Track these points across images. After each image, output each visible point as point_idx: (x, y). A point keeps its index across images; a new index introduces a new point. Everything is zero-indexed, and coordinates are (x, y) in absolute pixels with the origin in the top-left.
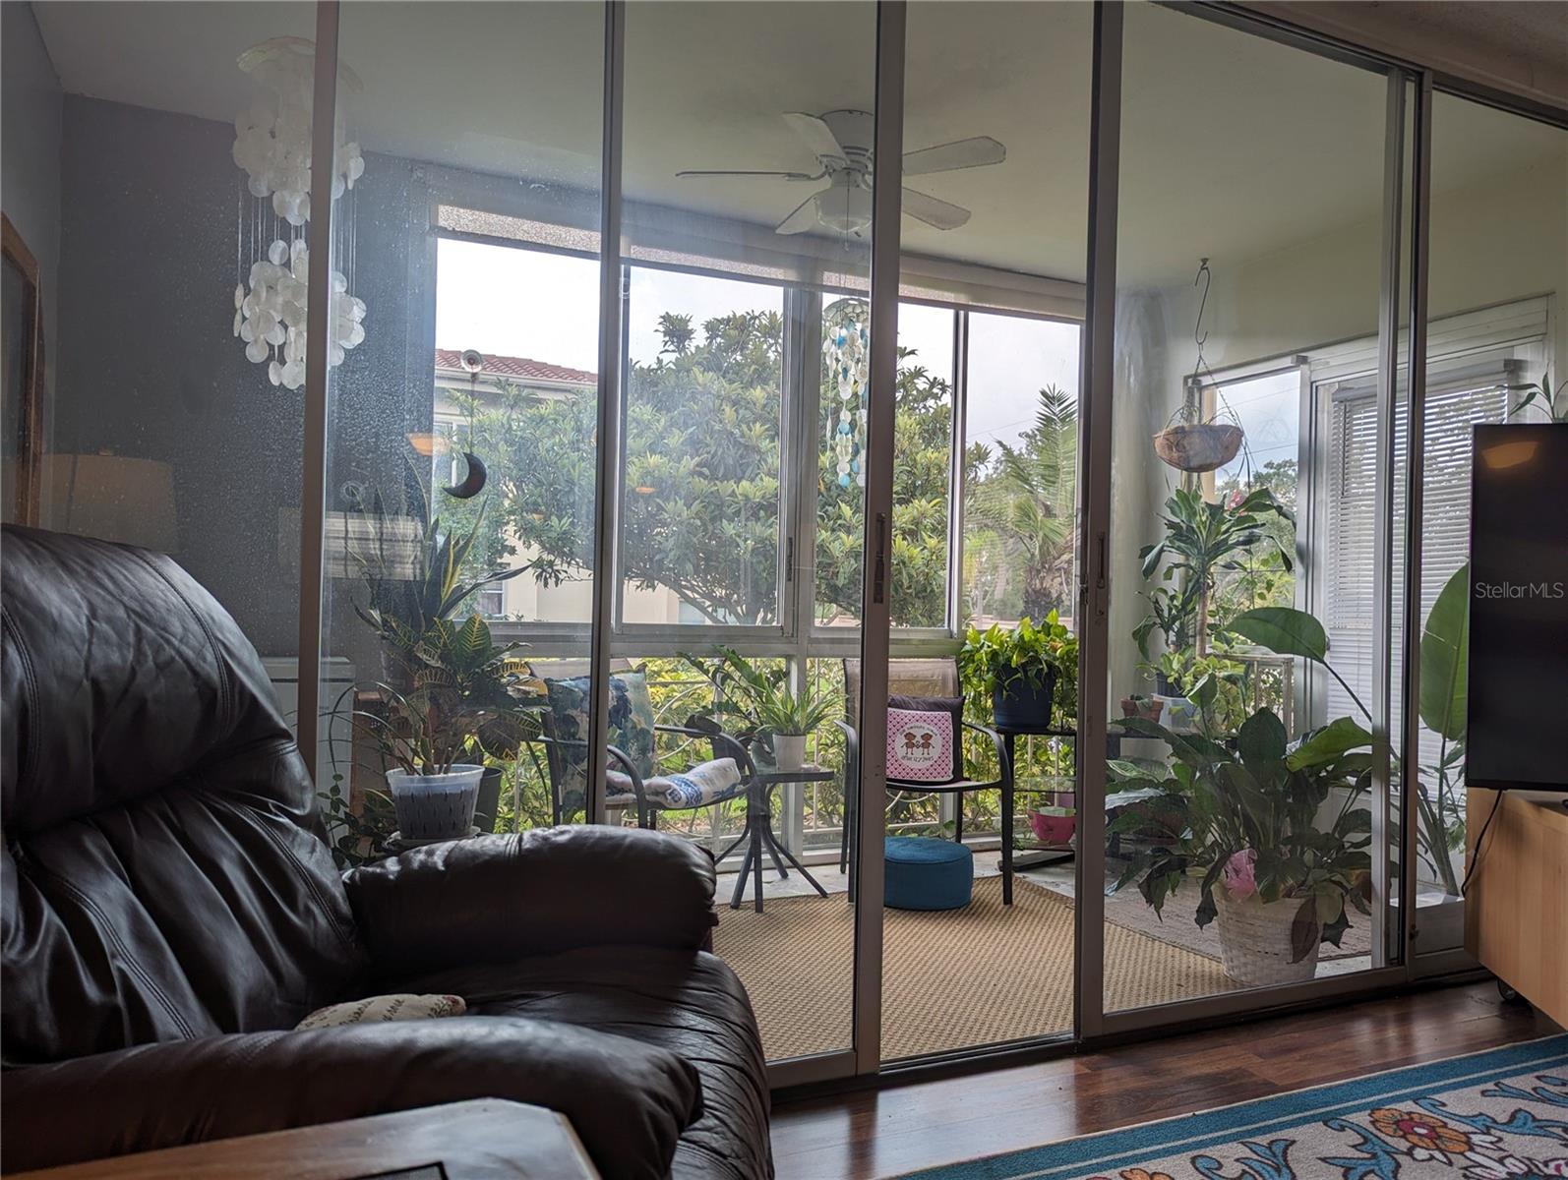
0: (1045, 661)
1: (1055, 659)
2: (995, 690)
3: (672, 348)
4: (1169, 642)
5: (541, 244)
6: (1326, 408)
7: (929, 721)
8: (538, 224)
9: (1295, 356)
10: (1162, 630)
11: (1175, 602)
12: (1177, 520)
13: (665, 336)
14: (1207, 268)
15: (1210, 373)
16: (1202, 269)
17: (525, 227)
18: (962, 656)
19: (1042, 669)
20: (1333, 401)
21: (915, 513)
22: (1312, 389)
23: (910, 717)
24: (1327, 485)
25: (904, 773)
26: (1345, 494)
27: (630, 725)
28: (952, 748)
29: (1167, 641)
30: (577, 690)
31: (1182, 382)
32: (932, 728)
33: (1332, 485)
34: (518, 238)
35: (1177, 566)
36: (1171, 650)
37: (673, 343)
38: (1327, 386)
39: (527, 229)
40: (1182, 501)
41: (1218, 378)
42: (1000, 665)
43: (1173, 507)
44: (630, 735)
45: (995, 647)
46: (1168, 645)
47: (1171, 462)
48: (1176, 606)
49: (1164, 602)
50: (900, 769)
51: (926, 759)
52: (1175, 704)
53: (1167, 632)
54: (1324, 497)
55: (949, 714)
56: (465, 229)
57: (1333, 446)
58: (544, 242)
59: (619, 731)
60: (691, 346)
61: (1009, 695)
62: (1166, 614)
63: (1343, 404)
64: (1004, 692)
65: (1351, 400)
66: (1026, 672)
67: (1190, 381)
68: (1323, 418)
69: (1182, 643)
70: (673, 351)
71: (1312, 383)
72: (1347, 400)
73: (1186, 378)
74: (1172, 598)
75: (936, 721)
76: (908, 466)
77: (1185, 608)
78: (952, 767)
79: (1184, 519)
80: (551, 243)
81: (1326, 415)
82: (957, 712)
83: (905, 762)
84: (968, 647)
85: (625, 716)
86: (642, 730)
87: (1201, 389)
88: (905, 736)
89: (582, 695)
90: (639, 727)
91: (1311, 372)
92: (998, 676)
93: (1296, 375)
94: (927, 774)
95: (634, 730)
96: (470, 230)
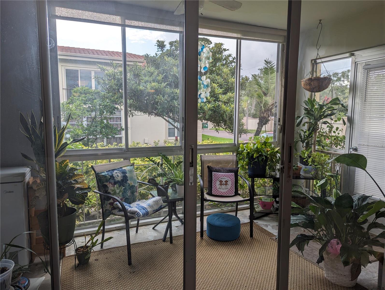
0: (265, 156)
1: (268, 154)
2: (249, 164)
3: (160, 50)
4: (304, 146)
5: (92, 20)
6: (360, 71)
7: (227, 176)
8: (90, 13)
9: (350, 53)
10: (301, 143)
11: (306, 134)
12: (307, 107)
13: (158, 47)
14: (321, 23)
15: (320, 58)
16: (320, 23)
17: (86, 14)
18: (238, 152)
19: (264, 158)
20: (363, 69)
21: (228, 97)
22: (356, 64)
23: (221, 175)
24: (359, 97)
25: (219, 193)
26: (366, 101)
27: (127, 185)
28: (234, 185)
29: (303, 146)
30: (108, 176)
31: (310, 61)
32: (228, 178)
33: (361, 98)
34: (84, 18)
35: (307, 123)
36: (304, 149)
37: (160, 48)
38: (361, 64)
39: (87, 15)
40: (310, 102)
41: (323, 60)
42: (250, 156)
43: (306, 103)
44: (127, 188)
45: (248, 151)
46: (303, 147)
47: (306, 89)
48: (306, 135)
49: (302, 134)
50: (218, 192)
51: (226, 189)
52: (306, 168)
53: (303, 143)
54: (358, 101)
55: (234, 173)
56: (64, 16)
57: (362, 84)
58: (93, 20)
59: (123, 188)
60: (165, 49)
61: (252, 166)
62: (303, 137)
63: (367, 70)
64: (251, 165)
65: (370, 69)
66: (258, 159)
67: (313, 62)
68: (359, 75)
69: (308, 146)
70: (161, 51)
71: (355, 62)
72: (368, 69)
73: (312, 60)
74: (305, 132)
75: (229, 176)
76: (226, 83)
77: (310, 136)
78: (234, 191)
79: (310, 107)
80: (96, 20)
81: (360, 74)
82: (236, 173)
83: (220, 190)
84: (240, 150)
85: (126, 182)
86: (132, 186)
87: (317, 64)
88: (220, 181)
89: (110, 177)
90: (131, 185)
91: (355, 58)
92: (249, 160)
93: (350, 59)
94: (226, 193)
95: (129, 186)
96: (66, 16)
